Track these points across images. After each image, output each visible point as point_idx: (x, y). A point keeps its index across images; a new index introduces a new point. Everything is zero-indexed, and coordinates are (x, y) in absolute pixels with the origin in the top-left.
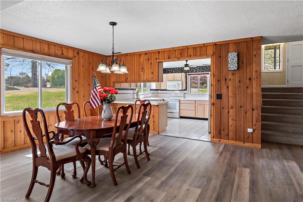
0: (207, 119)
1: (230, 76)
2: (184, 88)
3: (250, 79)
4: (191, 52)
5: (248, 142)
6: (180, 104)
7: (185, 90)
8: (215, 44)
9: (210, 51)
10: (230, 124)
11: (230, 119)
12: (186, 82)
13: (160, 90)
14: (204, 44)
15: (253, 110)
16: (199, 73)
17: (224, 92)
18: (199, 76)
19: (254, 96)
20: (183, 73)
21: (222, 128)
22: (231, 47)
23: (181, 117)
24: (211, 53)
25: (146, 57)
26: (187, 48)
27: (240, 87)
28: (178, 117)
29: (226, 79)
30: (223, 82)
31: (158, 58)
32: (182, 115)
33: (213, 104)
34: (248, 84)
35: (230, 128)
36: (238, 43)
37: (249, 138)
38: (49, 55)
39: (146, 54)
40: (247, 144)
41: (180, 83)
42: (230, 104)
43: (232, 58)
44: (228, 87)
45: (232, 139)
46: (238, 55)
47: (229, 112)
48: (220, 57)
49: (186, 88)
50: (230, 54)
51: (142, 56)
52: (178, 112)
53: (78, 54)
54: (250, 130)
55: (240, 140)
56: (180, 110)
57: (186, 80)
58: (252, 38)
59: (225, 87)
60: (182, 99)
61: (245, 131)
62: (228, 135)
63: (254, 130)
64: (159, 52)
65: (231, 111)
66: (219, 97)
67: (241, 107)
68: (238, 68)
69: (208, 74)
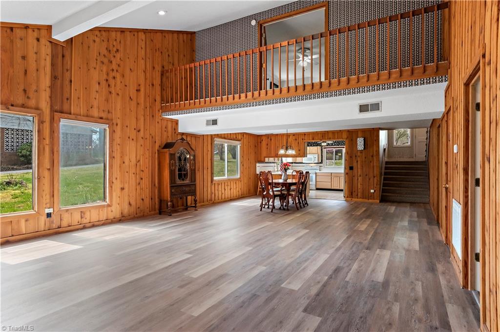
0: (342, 190)
1: (359, 154)
2: (320, 161)
3: (372, 156)
4: (331, 135)
5: (371, 199)
6: (316, 176)
7: (320, 163)
8: (348, 131)
9: (345, 135)
10: (359, 188)
11: (359, 184)
12: (322, 155)
13: (295, 163)
14: (340, 131)
15: (374, 177)
16: (335, 146)
17: (355, 165)
18: (334, 150)
19: (375, 167)
20: (318, 147)
21: (353, 191)
22: (360, 134)
23: (317, 189)
24: (346, 137)
25: (294, 138)
26: (328, 132)
27: (365, 161)
28: (315, 189)
29: (356, 156)
30: (354, 158)
31: (304, 138)
32: (318, 187)
33: (347, 174)
34: (371, 159)
35: (359, 190)
36: (364, 131)
37: (371, 196)
38: (231, 140)
39: (294, 135)
40: (370, 201)
41: (316, 156)
42: (359, 173)
43: (360, 143)
44: (357, 162)
45: (361, 198)
46: (364, 140)
47: (358, 179)
48: (352, 140)
49: (322, 161)
50: (358, 139)
51: (291, 137)
52: (315, 184)
53: (243, 136)
54: (372, 191)
55: (366, 198)
56: (316, 182)
57: (322, 153)
58: (373, 129)
59: (356, 161)
60: (318, 171)
61: (369, 191)
62: (357, 195)
63: (375, 191)
64: (305, 135)
65: (359, 178)
66: (351, 168)
67: (366, 175)
68: (364, 149)
69: (344, 147)
